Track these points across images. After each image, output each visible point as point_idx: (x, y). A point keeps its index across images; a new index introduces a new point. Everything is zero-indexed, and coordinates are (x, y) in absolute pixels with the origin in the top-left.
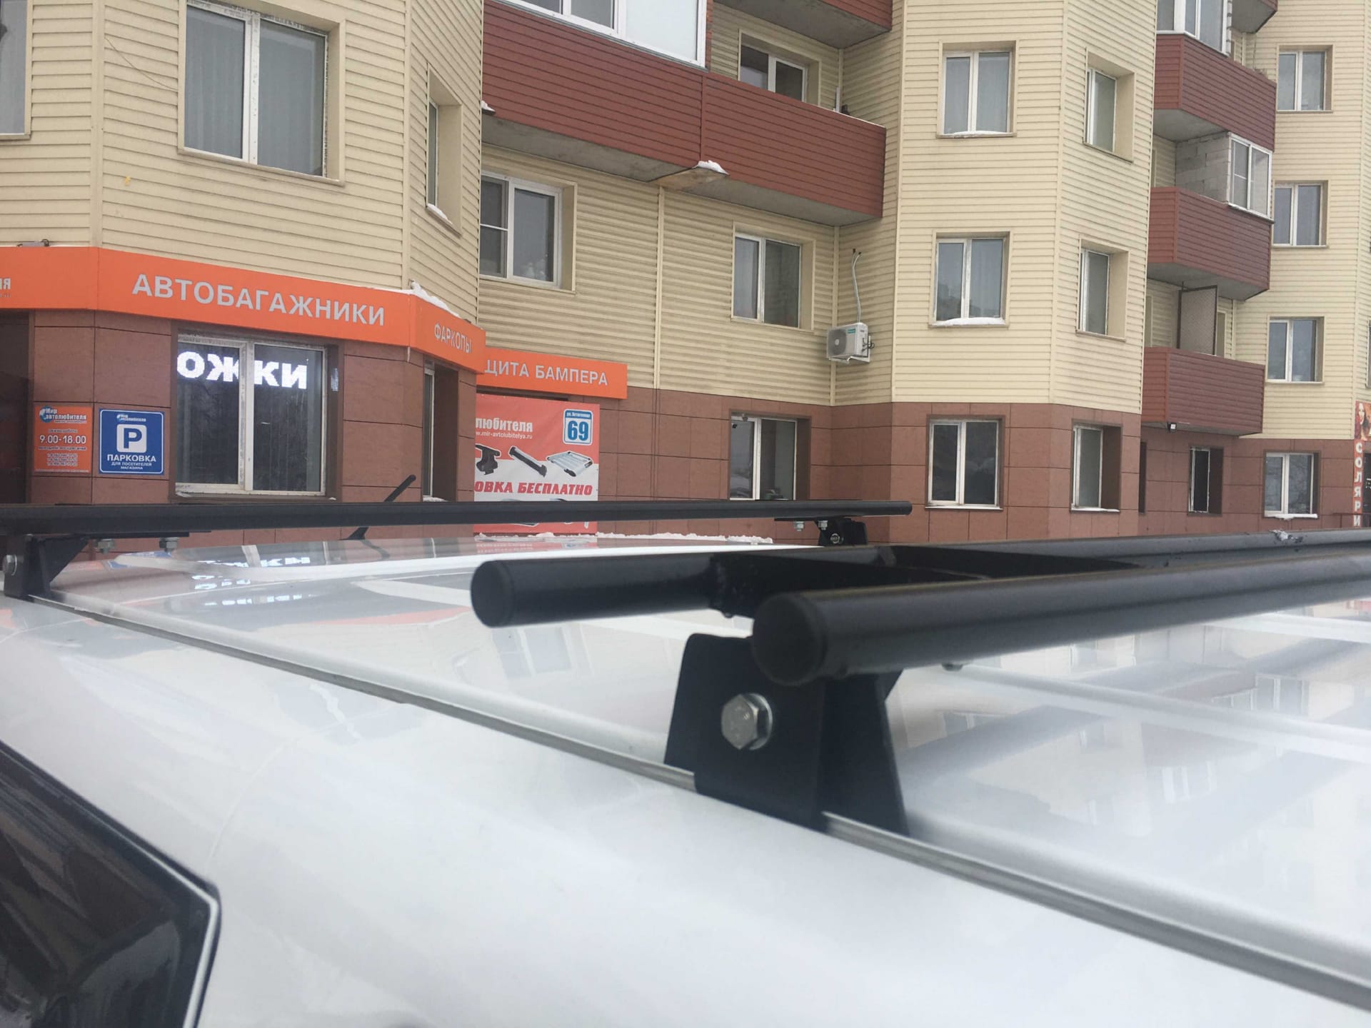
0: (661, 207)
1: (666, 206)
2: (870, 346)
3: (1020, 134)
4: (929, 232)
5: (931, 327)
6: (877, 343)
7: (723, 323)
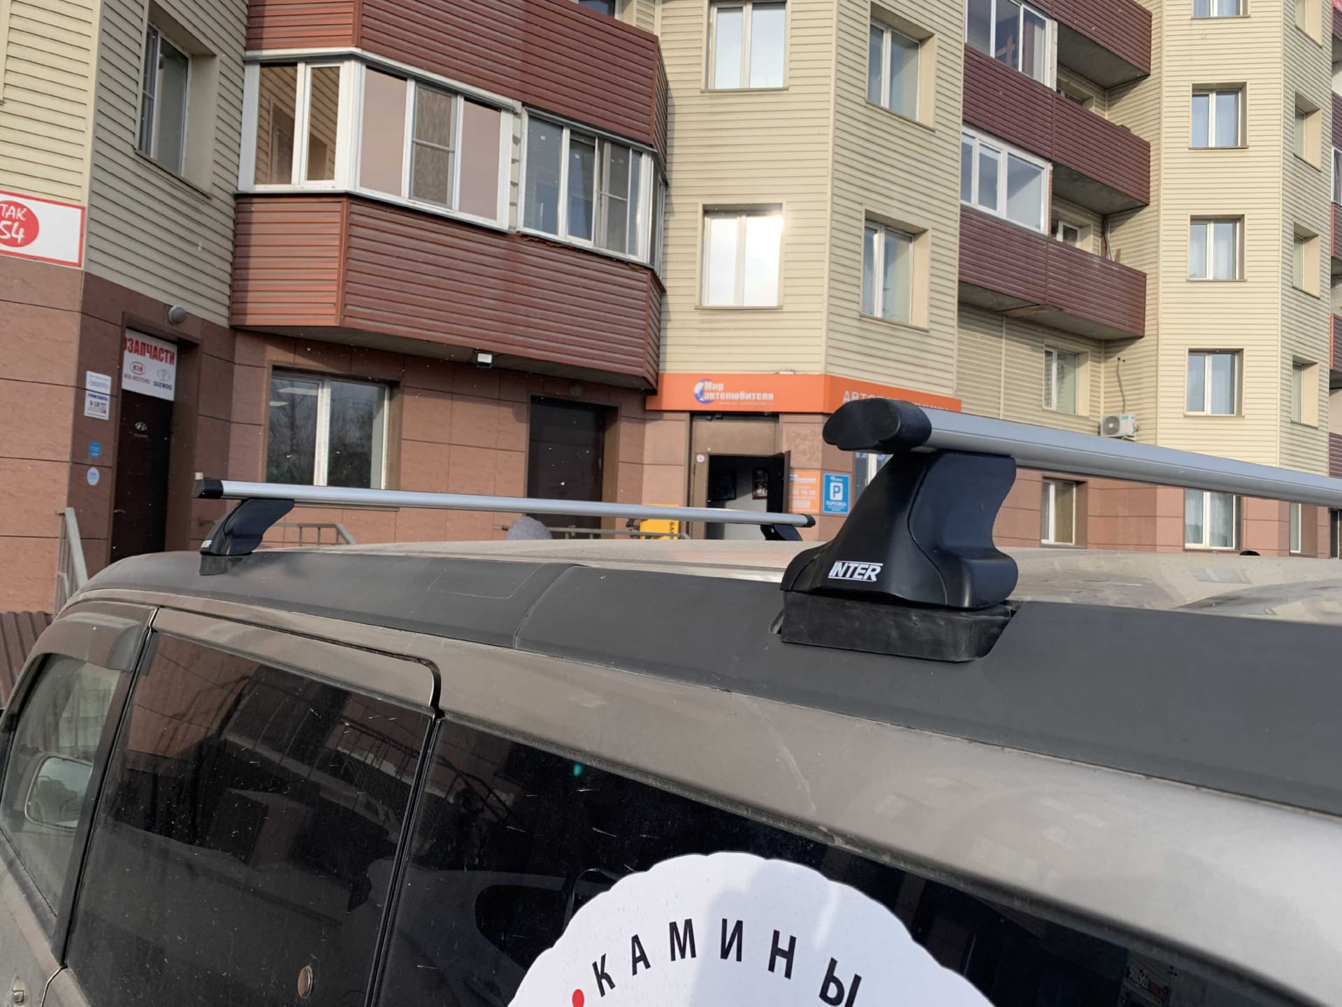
0: (1004, 329)
1: (1007, 328)
2: (1137, 430)
3: (1249, 280)
4: (1183, 347)
5: (1186, 416)
6: (1142, 427)
7: (1038, 411)
